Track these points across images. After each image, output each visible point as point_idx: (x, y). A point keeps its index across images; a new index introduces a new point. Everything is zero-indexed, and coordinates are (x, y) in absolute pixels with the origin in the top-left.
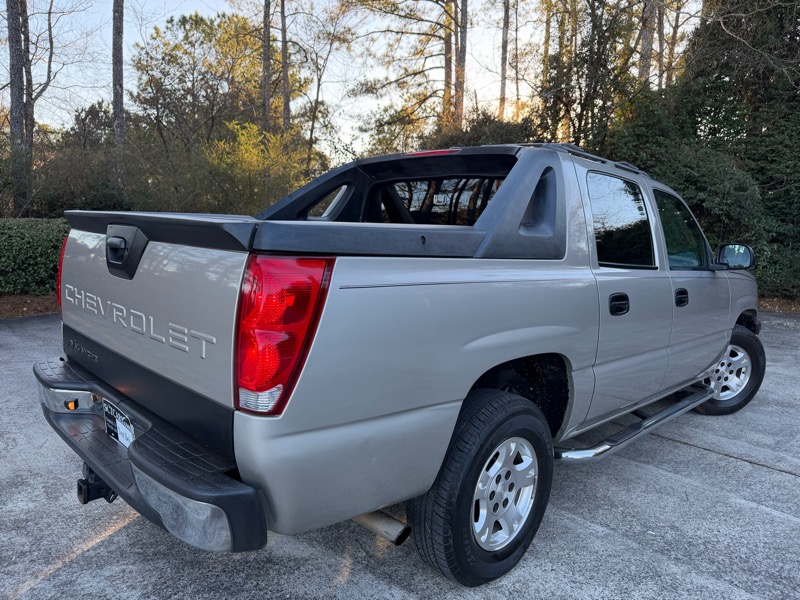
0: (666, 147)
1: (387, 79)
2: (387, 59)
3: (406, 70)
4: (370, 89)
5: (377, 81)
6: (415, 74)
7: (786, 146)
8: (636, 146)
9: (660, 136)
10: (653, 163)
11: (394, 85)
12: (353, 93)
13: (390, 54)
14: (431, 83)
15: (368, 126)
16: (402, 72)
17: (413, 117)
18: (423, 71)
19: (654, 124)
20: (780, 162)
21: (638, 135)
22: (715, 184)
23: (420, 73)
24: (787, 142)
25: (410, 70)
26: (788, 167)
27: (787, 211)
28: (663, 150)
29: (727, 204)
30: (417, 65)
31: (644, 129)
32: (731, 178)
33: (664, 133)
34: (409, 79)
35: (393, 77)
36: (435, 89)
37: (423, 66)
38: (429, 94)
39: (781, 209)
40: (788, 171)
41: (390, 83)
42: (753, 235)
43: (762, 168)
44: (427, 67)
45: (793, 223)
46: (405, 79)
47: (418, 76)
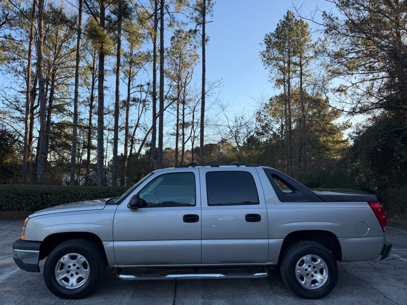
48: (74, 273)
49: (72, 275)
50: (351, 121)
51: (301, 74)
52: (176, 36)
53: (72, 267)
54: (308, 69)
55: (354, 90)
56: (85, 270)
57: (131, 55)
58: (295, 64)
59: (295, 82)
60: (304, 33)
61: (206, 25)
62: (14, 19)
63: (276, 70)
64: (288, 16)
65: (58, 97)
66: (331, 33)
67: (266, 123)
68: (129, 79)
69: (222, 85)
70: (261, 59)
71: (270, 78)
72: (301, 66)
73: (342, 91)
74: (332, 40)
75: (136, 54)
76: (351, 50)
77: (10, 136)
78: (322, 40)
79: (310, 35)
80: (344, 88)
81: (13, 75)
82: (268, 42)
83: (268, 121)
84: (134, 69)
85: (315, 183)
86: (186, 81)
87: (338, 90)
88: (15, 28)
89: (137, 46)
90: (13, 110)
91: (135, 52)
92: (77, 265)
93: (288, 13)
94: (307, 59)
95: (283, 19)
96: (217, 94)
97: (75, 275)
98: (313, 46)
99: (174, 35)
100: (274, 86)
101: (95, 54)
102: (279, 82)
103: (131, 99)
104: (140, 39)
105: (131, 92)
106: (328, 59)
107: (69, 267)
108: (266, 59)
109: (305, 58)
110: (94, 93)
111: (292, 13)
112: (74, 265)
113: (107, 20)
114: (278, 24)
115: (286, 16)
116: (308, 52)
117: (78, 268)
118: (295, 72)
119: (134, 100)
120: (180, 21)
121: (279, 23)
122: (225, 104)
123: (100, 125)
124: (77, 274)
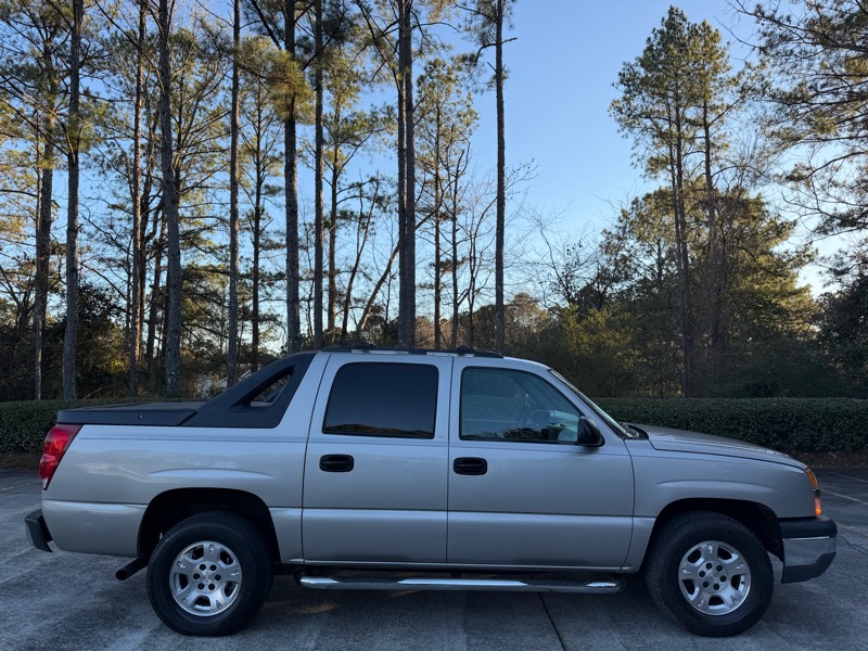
50: (815, 245)
51: (708, 145)
52: (429, 75)
54: (722, 132)
55: (828, 175)
57: (337, 120)
58: (693, 123)
59: (694, 162)
60: (710, 54)
61: (503, 46)
62: (99, 55)
63: (648, 139)
64: (671, 18)
65: (188, 214)
66: (773, 53)
67: (623, 255)
68: (335, 171)
69: (534, 173)
70: (613, 118)
71: (635, 159)
72: (706, 126)
73: (800, 178)
74: (777, 68)
75: (346, 119)
76: (823, 86)
77: (101, 297)
78: (754, 65)
79: (725, 57)
80: (805, 173)
81: (97, 172)
82: (628, 79)
83: (629, 251)
84: (344, 150)
85: (766, 387)
86: (458, 171)
87: (790, 178)
88: (100, 74)
89: (349, 100)
90: (101, 245)
91: (345, 113)
93: (671, 12)
94: (720, 111)
95: (659, 27)
96: (522, 194)
98: (735, 81)
99: (424, 73)
100: (644, 173)
101: (260, 122)
102: (655, 164)
103: (338, 215)
104: (355, 85)
105: (339, 198)
106: (771, 108)
108: (623, 116)
109: (714, 108)
110: (261, 203)
111: (680, 12)
113: (300, 46)
114: (649, 39)
115: (667, 18)
116: (721, 95)
118: (692, 140)
119: (344, 215)
120: (438, 42)
121: (652, 36)
122: (545, 216)
123: (293, 271)
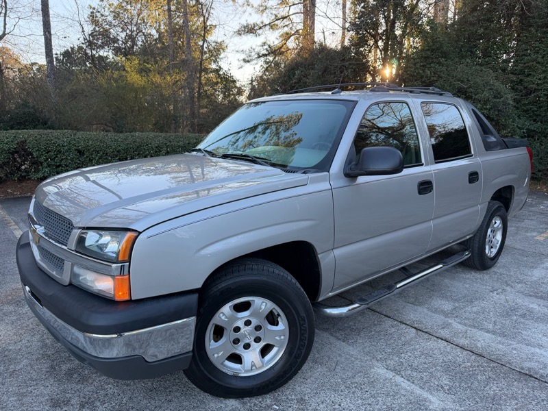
0: (446, 66)
1: (262, 23)
2: (261, 9)
3: (276, 16)
4: (250, 30)
5: (255, 25)
6: (284, 18)
7: (539, 63)
8: (423, 66)
9: (442, 57)
10: (435, 79)
11: (268, 27)
12: (239, 33)
13: (263, 4)
14: (295, 24)
15: (251, 58)
16: (273, 17)
17: (283, 50)
18: (288, 16)
19: (438, 49)
20: (534, 76)
21: (425, 58)
22: (478, 93)
23: (286, 17)
24: (540, 60)
25: (279, 16)
26: (540, 79)
27: (538, 113)
28: (444, 69)
29: (486, 109)
30: (283, 12)
31: (429, 53)
32: (491, 89)
33: (445, 55)
34: (278, 22)
35: (267, 21)
36: (298, 29)
37: (288, 13)
38: (293, 32)
39: (533, 111)
40: (540, 82)
41: (265, 25)
42: (509, 132)
43: (521, 80)
44: (290, 13)
45: (541, 122)
46: (276, 22)
47: (285, 20)
48: (251, 340)
49: (247, 346)
53: (244, 329)
56: (274, 328)
92: (255, 322)
97: (253, 344)
107: (237, 329)
112: (248, 323)
117: (258, 328)
124: (258, 340)
